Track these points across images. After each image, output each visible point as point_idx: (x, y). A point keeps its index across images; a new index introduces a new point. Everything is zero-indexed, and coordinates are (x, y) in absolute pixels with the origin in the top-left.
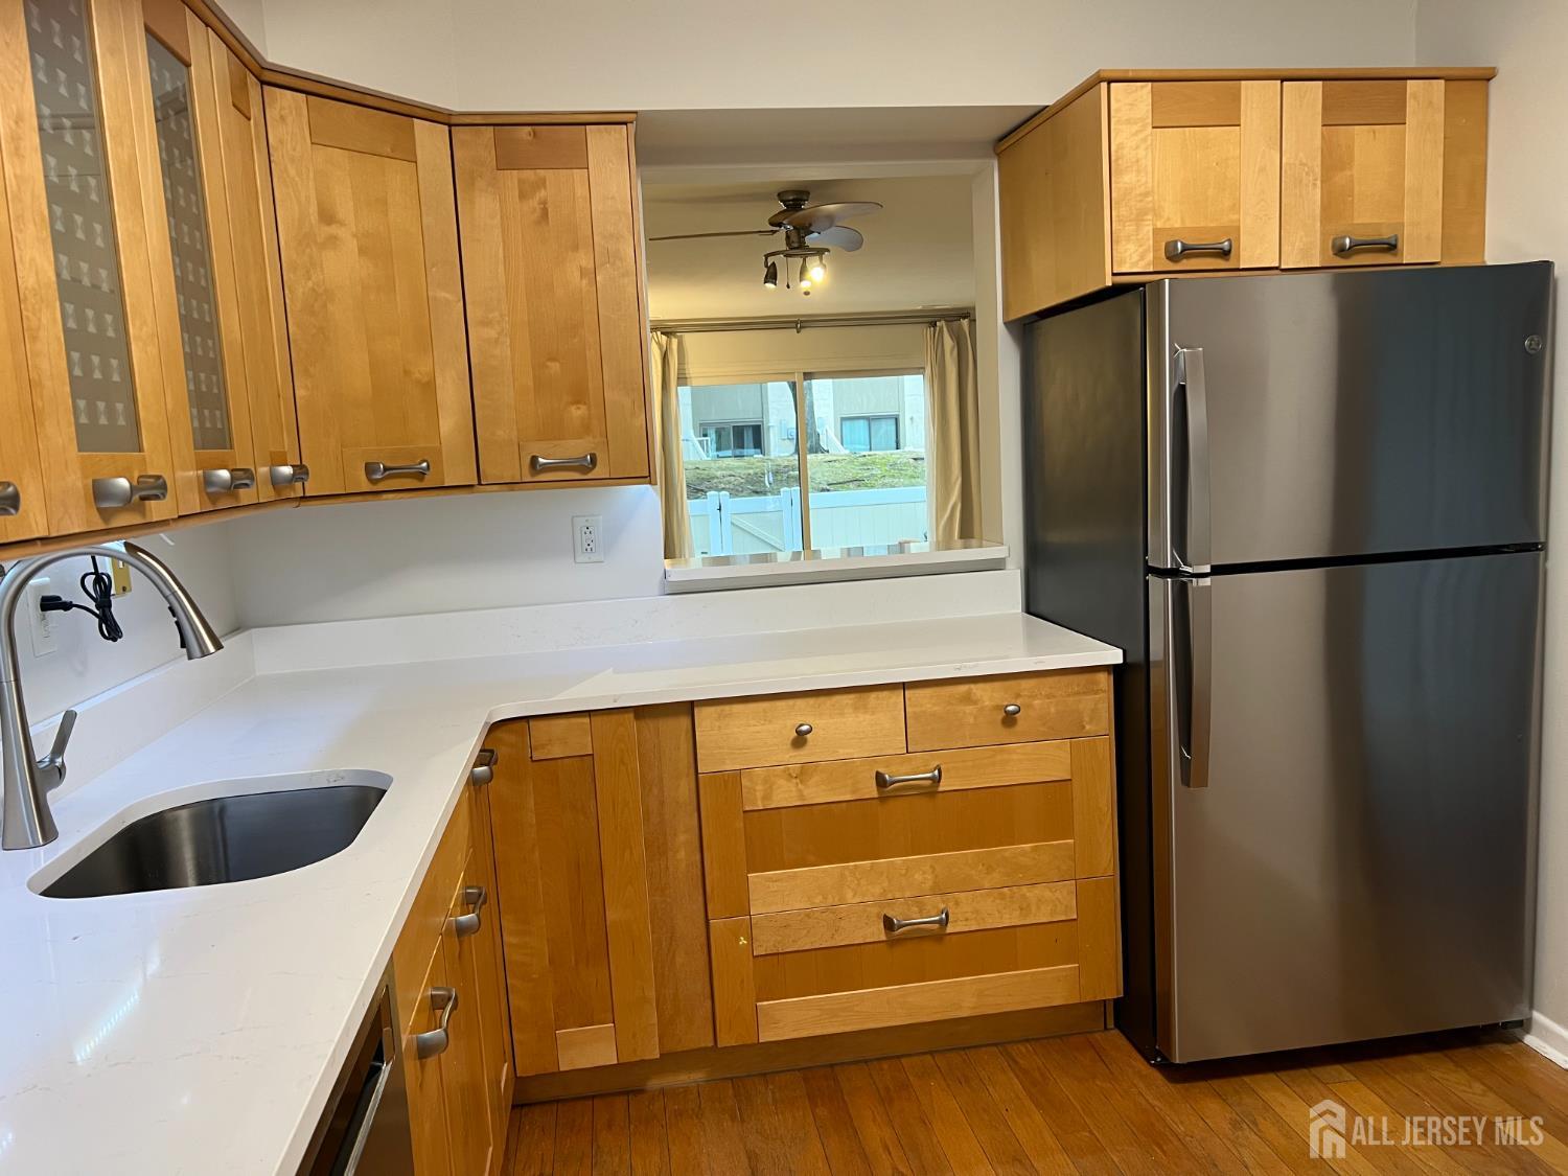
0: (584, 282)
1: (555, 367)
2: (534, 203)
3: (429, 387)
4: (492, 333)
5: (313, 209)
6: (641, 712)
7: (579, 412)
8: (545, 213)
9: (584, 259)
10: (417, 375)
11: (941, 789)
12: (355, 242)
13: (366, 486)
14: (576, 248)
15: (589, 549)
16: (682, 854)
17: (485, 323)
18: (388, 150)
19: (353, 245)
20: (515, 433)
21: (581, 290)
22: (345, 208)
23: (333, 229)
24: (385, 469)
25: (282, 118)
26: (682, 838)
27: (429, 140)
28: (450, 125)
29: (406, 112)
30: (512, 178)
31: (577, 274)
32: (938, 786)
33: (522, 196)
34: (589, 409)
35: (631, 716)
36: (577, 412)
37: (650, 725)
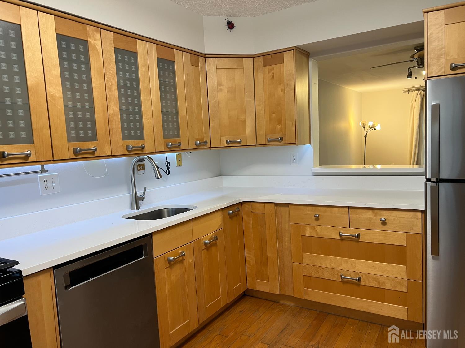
0: (282, 92)
1: (274, 115)
2: (271, 74)
3: (244, 122)
4: (261, 108)
5: (216, 83)
6: (276, 204)
7: (279, 126)
8: (273, 76)
9: (282, 87)
10: (241, 119)
11: (360, 240)
12: (226, 89)
13: (226, 145)
14: (280, 84)
15: (294, 162)
16: (286, 244)
17: (259, 105)
18: (236, 67)
19: (226, 90)
20: (265, 132)
21: (281, 95)
22: (224, 82)
23: (221, 87)
24: (230, 141)
25: (210, 64)
26: (287, 239)
27: (248, 62)
28: (253, 58)
29: (241, 57)
30: (266, 68)
31: (280, 91)
32: (359, 239)
33: (268, 73)
34: (282, 125)
35: (274, 205)
36: (279, 127)
37: (279, 208)
